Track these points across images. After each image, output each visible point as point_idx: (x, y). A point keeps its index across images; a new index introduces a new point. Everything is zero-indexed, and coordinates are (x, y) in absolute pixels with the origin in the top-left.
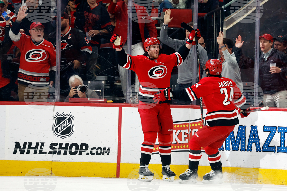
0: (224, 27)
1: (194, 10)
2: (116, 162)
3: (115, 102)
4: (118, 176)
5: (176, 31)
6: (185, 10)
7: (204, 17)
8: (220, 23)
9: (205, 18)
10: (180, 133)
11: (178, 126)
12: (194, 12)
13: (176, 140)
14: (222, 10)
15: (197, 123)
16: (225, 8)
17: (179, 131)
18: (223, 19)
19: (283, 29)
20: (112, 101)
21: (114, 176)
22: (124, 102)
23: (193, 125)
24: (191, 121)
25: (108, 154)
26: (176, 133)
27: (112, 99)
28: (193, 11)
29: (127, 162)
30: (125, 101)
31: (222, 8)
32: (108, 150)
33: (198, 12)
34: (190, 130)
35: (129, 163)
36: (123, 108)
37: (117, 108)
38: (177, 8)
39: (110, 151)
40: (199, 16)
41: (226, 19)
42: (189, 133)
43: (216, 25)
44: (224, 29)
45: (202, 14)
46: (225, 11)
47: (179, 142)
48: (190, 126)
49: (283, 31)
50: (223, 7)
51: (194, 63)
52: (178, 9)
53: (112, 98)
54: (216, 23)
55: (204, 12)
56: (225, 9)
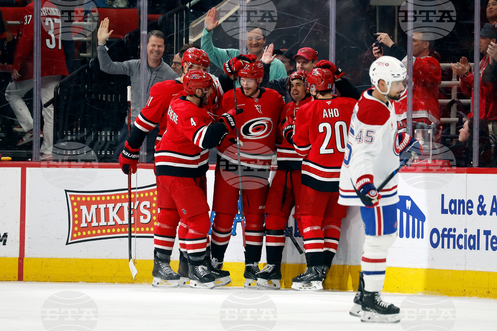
0: (190, 37)
1: (142, 10)
2: (17, 255)
3: (14, 159)
4: (20, 278)
5: (113, 44)
6: (127, 10)
7: (158, 21)
8: (184, 29)
9: (159, 23)
10: (122, 208)
11: (118, 197)
12: (142, 13)
13: (114, 220)
14: (187, 10)
15: (149, 192)
16: (191, 5)
17: (119, 205)
18: (188, 25)
19: (285, 40)
20: (10, 158)
21: (14, 279)
22: (30, 160)
23: (142, 195)
24: (138, 188)
25: (4, 244)
26: (114, 208)
27: (9, 154)
28: (140, 12)
29: (35, 256)
30: (31, 158)
31: (187, 7)
32: (3, 236)
33: (148, 13)
34: (137, 202)
35: (39, 256)
36: (28, 169)
37: (19, 169)
38: (115, 6)
39: (8, 239)
40: (149, 21)
41: (192, 25)
42: (135, 208)
43: (177, 35)
44: (190, 40)
45: (154, 16)
46: (191, 11)
47: (119, 222)
48: (137, 196)
49: (284, 42)
50: (188, 5)
51: (143, 95)
52: (115, 8)
53: (10, 152)
54: (177, 31)
55: (158, 13)
56: (191, 7)
